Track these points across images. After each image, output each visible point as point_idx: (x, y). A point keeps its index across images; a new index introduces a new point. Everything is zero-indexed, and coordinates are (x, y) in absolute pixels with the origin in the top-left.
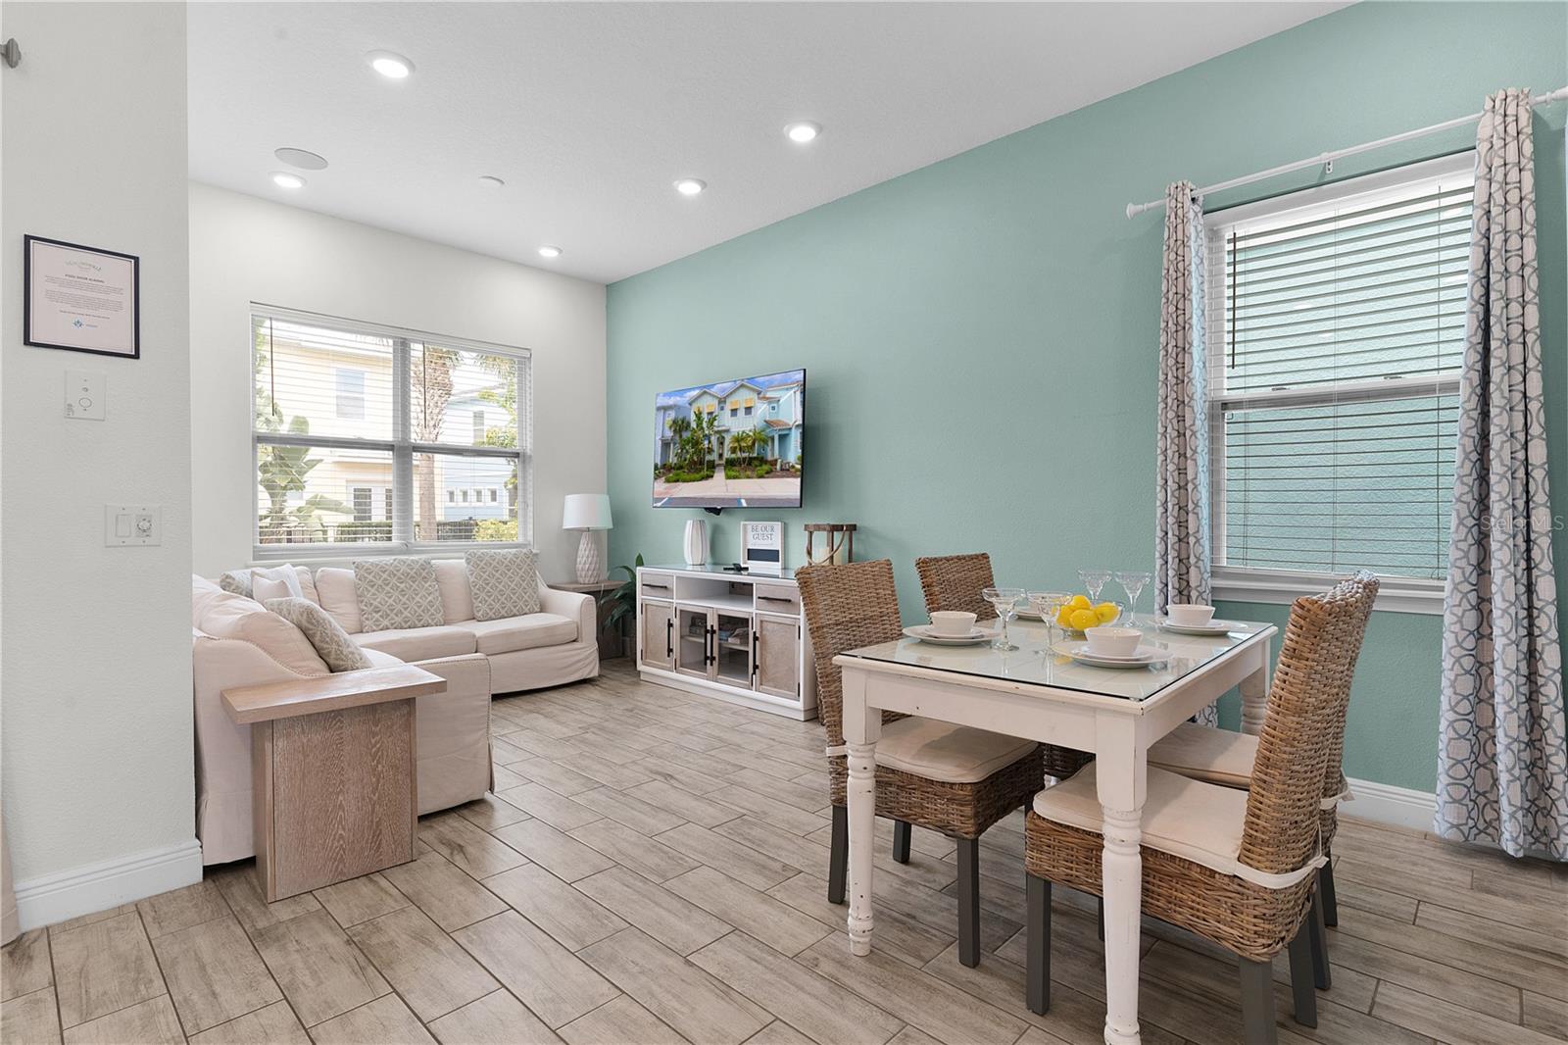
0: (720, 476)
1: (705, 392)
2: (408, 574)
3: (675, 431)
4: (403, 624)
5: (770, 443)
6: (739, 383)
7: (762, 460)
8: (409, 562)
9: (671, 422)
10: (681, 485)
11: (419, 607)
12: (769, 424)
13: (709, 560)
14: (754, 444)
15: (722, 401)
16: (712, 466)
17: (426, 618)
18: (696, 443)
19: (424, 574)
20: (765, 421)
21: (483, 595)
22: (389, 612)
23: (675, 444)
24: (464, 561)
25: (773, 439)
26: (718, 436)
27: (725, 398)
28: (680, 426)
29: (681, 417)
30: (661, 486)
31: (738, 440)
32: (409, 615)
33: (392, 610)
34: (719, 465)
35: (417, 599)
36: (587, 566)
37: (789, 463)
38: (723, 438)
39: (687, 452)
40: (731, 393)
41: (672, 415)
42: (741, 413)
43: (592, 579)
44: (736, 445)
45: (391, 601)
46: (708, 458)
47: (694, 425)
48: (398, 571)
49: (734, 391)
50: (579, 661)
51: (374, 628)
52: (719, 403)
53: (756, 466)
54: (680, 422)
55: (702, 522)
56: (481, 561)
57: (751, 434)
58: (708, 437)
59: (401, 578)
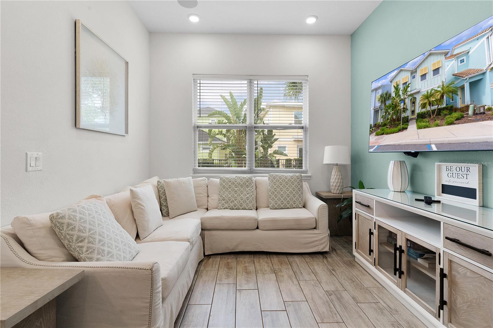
0: (412, 127)
1: (401, 70)
2: (240, 183)
3: (382, 102)
4: (234, 207)
5: (459, 93)
6: (427, 54)
7: (451, 109)
8: (242, 178)
9: (380, 97)
10: (385, 136)
11: (242, 200)
12: (457, 76)
13: (409, 188)
14: (442, 96)
15: (413, 73)
16: (406, 121)
17: (244, 205)
18: (394, 106)
19: (247, 184)
20: (453, 75)
21: (273, 196)
22: (228, 201)
23: (381, 110)
24: (267, 178)
25: (463, 88)
26: (410, 98)
27: (416, 68)
28: (385, 98)
29: (385, 92)
30: (373, 138)
31: (427, 97)
32: (237, 203)
33: (230, 200)
34: (412, 119)
35: (242, 196)
36: (335, 184)
37: (484, 107)
38: (415, 98)
39: (389, 114)
40: (421, 64)
41: (380, 92)
42: (430, 76)
43: (338, 191)
44: (426, 101)
45: (230, 196)
46: (404, 115)
47: (393, 95)
48: (236, 182)
49: (424, 61)
50: (317, 241)
51: (222, 207)
52: (411, 74)
53: (446, 115)
54: (385, 95)
55: (402, 163)
56: (274, 179)
57: (440, 89)
58: (403, 101)
59: (236, 185)
